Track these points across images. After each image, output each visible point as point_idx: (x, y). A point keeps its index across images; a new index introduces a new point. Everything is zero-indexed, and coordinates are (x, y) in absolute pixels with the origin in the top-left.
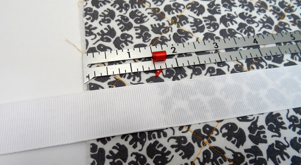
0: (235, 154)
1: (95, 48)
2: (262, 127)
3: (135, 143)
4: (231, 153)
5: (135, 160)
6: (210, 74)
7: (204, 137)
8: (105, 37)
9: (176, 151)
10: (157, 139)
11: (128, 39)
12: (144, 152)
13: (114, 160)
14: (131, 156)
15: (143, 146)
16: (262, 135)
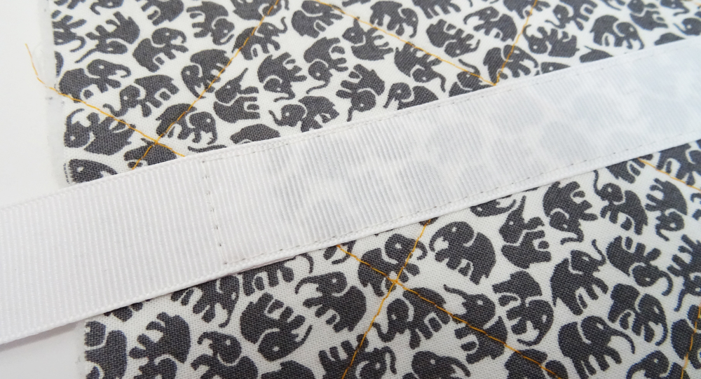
0: (470, 301)
1: (81, 71)
2: (536, 222)
3: (208, 307)
4: (461, 300)
5: (210, 352)
6: (397, 102)
7: (388, 268)
8: (108, 41)
9: (319, 314)
10: (268, 289)
11: (173, 42)
12: (234, 329)
13: (151, 359)
14: (200, 342)
15: (230, 312)
16: (536, 243)
